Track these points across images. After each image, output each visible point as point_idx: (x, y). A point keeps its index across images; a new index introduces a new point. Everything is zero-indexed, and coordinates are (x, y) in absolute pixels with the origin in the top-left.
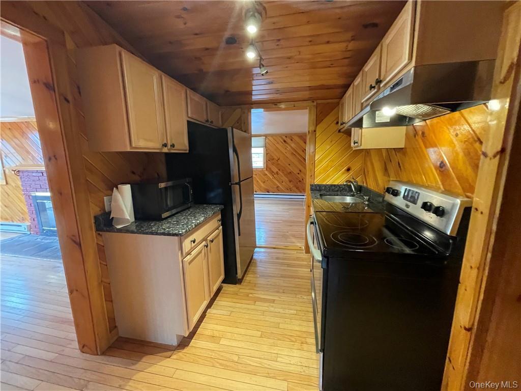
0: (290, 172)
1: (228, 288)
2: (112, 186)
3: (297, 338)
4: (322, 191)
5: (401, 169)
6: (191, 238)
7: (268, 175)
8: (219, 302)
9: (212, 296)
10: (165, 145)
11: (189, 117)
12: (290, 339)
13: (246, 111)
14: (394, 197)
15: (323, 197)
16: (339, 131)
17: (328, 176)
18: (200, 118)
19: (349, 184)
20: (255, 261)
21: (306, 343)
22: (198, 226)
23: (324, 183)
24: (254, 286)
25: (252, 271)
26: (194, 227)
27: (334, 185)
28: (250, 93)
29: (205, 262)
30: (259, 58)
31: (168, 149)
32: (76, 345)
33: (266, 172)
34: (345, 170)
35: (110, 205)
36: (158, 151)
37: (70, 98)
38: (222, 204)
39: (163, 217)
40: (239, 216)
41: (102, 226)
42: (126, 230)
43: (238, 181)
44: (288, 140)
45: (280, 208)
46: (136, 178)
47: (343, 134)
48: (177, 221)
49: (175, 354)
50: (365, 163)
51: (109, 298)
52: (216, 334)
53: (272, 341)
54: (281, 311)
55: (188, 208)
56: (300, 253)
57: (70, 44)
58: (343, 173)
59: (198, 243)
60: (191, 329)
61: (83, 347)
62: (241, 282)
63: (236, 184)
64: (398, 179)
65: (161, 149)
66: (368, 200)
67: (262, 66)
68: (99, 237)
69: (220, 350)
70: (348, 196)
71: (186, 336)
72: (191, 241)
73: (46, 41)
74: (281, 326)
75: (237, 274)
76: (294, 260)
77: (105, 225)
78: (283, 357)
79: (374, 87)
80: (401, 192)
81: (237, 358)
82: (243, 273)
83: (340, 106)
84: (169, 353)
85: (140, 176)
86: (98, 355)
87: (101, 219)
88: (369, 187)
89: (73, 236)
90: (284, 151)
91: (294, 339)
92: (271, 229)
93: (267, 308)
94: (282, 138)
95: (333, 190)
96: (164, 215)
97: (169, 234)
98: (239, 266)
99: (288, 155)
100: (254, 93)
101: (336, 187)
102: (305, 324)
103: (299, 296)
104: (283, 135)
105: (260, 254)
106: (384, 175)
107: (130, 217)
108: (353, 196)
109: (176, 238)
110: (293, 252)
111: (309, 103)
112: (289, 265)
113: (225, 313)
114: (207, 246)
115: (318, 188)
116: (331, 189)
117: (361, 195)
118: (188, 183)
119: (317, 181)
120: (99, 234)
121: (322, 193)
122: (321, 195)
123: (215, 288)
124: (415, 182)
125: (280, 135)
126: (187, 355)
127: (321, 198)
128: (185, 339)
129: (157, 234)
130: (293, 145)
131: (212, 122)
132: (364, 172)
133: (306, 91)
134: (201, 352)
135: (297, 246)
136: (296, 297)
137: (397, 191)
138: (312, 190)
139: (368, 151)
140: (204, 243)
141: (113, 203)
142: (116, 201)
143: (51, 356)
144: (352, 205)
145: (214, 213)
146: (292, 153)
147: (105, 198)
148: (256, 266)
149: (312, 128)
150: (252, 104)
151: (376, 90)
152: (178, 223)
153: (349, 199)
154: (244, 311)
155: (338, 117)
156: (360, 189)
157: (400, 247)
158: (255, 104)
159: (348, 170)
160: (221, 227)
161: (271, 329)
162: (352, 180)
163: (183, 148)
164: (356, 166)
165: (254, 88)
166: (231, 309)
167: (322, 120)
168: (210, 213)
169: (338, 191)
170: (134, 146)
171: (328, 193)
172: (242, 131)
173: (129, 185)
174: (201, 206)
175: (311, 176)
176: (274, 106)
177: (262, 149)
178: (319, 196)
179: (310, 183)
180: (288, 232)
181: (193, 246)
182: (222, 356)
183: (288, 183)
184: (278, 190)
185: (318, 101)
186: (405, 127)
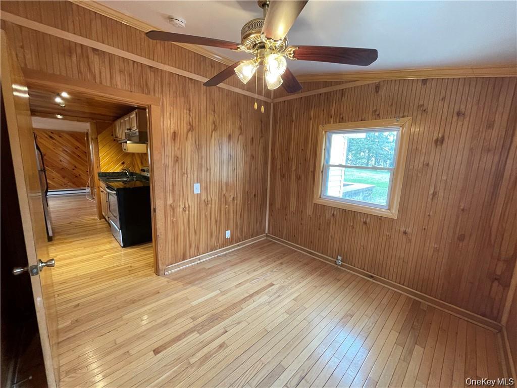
4: (107, 176)
15: (109, 180)
16: (114, 140)
17: (110, 167)
19: (124, 171)
23: (108, 172)
27: (116, 173)
34: (121, 164)
44: (55, 136)
50: (132, 160)
58: (120, 166)
62: (52, 240)
66: (136, 178)
70: (124, 178)
83: (113, 126)
88: (136, 172)
94: (46, 133)
95: (115, 176)
99: (58, 151)
111: (90, 120)
115: (104, 175)
119: (103, 170)
122: (108, 178)
130: (63, 142)
132: (133, 164)
138: (99, 176)
139: (133, 154)
149: (95, 137)
155: (113, 132)
156: (132, 174)
159: (123, 163)
162: (126, 169)
164: (128, 161)
167: (102, 132)
169: (117, 176)
178: (106, 180)
179: (97, 172)
185: (96, 120)
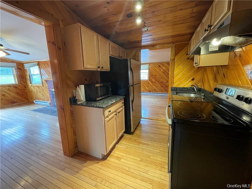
0: (162, 82)
1: (126, 136)
2: (77, 85)
3: (159, 164)
4: (177, 91)
5: (225, 78)
6: (109, 110)
7: (150, 83)
8: (122, 142)
9: (118, 139)
10: (99, 67)
11: (111, 55)
12: (155, 164)
13: (138, 51)
14: (219, 93)
15: (178, 94)
16: (188, 59)
17: (181, 83)
18: (116, 55)
19: (193, 87)
20: (141, 125)
21: (164, 168)
22: (112, 105)
23: (179, 87)
24: (139, 136)
25: (139, 129)
26: (110, 105)
27: (185, 88)
28: (140, 41)
29: (115, 122)
30: (144, 23)
31: (100, 69)
32: (62, 152)
33: (149, 82)
34: (191, 80)
35: (76, 93)
36: (96, 70)
37: (61, 48)
38: (125, 96)
39: (97, 100)
40: (133, 101)
41: (72, 102)
42: (82, 105)
43: (132, 85)
44: (161, 66)
45: (156, 100)
46: (87, 82)
47: (190, 60)
48: (103, 102)
49: (101, 162)
50: (203, 75)
51: (75, 133)
52: (119, 156)
53: (146, 164)
54: (152, 150)
55: (109, 97)
56: (165, 122)
57: (62, 25)
58: (190, 81)
59: (112, 113)
60: (108, 152)
61: (65, 153)
62: (133, 134)
63: (132, 86)
64: (223, 83)
65: (97, 69)
66: (204, 96)
67: (145, 26)
68: (71, 107)
69: (120, 164)
70: (192, 93)
71: (105, 155)
72: (109, 111)
73: (53, 24)
74: (151, 157)
75: (131, 130)
76: (161, 126)
77: (74, 102)
78: (151, 172)
79: (207, 30)
80: (224, 90)
81: (128, 169)
82: (134, 130)
83: (189, 45)
84: (98, 161)
85: (89, 82)
86: (70, 157)
87: (72, 99)
88: (205, 89)
89: (61, 106)
90: (159, 71)
91: (157, 165)
92: (150, 110)
93: (145, 148)
94: (158, 65)
96: (98, 99)
97: (98, 107)
98: (132, 126)
99: (161, 73)
100: (142, 41)
101: (186, 89)
102: (164, 158)
103: (162, 144)
104: (158, 63)
105: (143, 122)
106: (215, 82)
107: (83, 99)
108: (195, 93)
109: (102, 109)
110: (161, 122)
111: (171, 45)
112: (158, 128)
113: (124, 147)
114: (116, 115)
115: (175, 89)
116: (183, 90)
117: (200, 93)
118: (109, 85)
119: (175, 86)
120: (71, 106)
121: (177, 92)
122: (177, 93)
123: (120, 135)
124: (234, 84)
125: (157, 63)
126: (105, 163)
127: (177, 95)
128: (105, 156)
129: (94, 107)
130: (164, 68)
131: (121, 57)
132: (202, 81)
133: (170, 38)
134: (112, 164)
135: (163, 119)
136: (160, 144)
137: (222, 89)
138: (172, 90)
140: (115, 113)
141: (77, 93)
142: (78, 92)
143: (53, 155)
144: (194, 98)
145: (120, 99)
146: (163, 72)
147: (74, 90)
148: (141, 127)
149: (173, 58)
150: (141, 47)
151: (208, 32)
152: (103, 103)
153: (192, 95)
154: (133, 148)
155: (188, 51)
156: (199, 90)
157: (221, 121)
158: (143, 47)
159: (193, 79)
160: (124, 106)
161: (146, 158)
162: (195, 85)
163: (107, 69)
164: (198, 77)
165: (143, 38)
166: (127, 146)
167: (178, 53)
168: (118, 99)
169: (186, 91)
170: (85, 67)
171: (181, 92)
172: (136, 60)
173: (84, 85)
174: (115, 96)
175: (172, 83)
176: (152, 47)
177: (147, 70)
178: (175, 93)
179: (171, 87)
180: (159, 112)
181: (109, 114)
182: (121, 167)
183: (161, 88)
184: (155, 91)
185: (176, 43)
186: (229, 52)
